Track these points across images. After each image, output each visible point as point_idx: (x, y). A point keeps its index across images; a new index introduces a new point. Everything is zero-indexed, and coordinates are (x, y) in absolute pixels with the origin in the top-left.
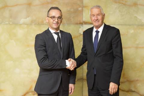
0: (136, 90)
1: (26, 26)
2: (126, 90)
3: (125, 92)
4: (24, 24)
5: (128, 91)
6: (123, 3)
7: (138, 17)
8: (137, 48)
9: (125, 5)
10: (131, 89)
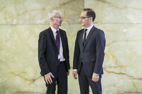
0: (125, 73)
1: (41, 26)
2: (118, 73)
3: (117, 74)
4: (40, 24)
5: (119, 74)
6: (115, 7)
7: (128, 17)
8: (127, 41)
9: (117, 8)
10: (122, 72)
